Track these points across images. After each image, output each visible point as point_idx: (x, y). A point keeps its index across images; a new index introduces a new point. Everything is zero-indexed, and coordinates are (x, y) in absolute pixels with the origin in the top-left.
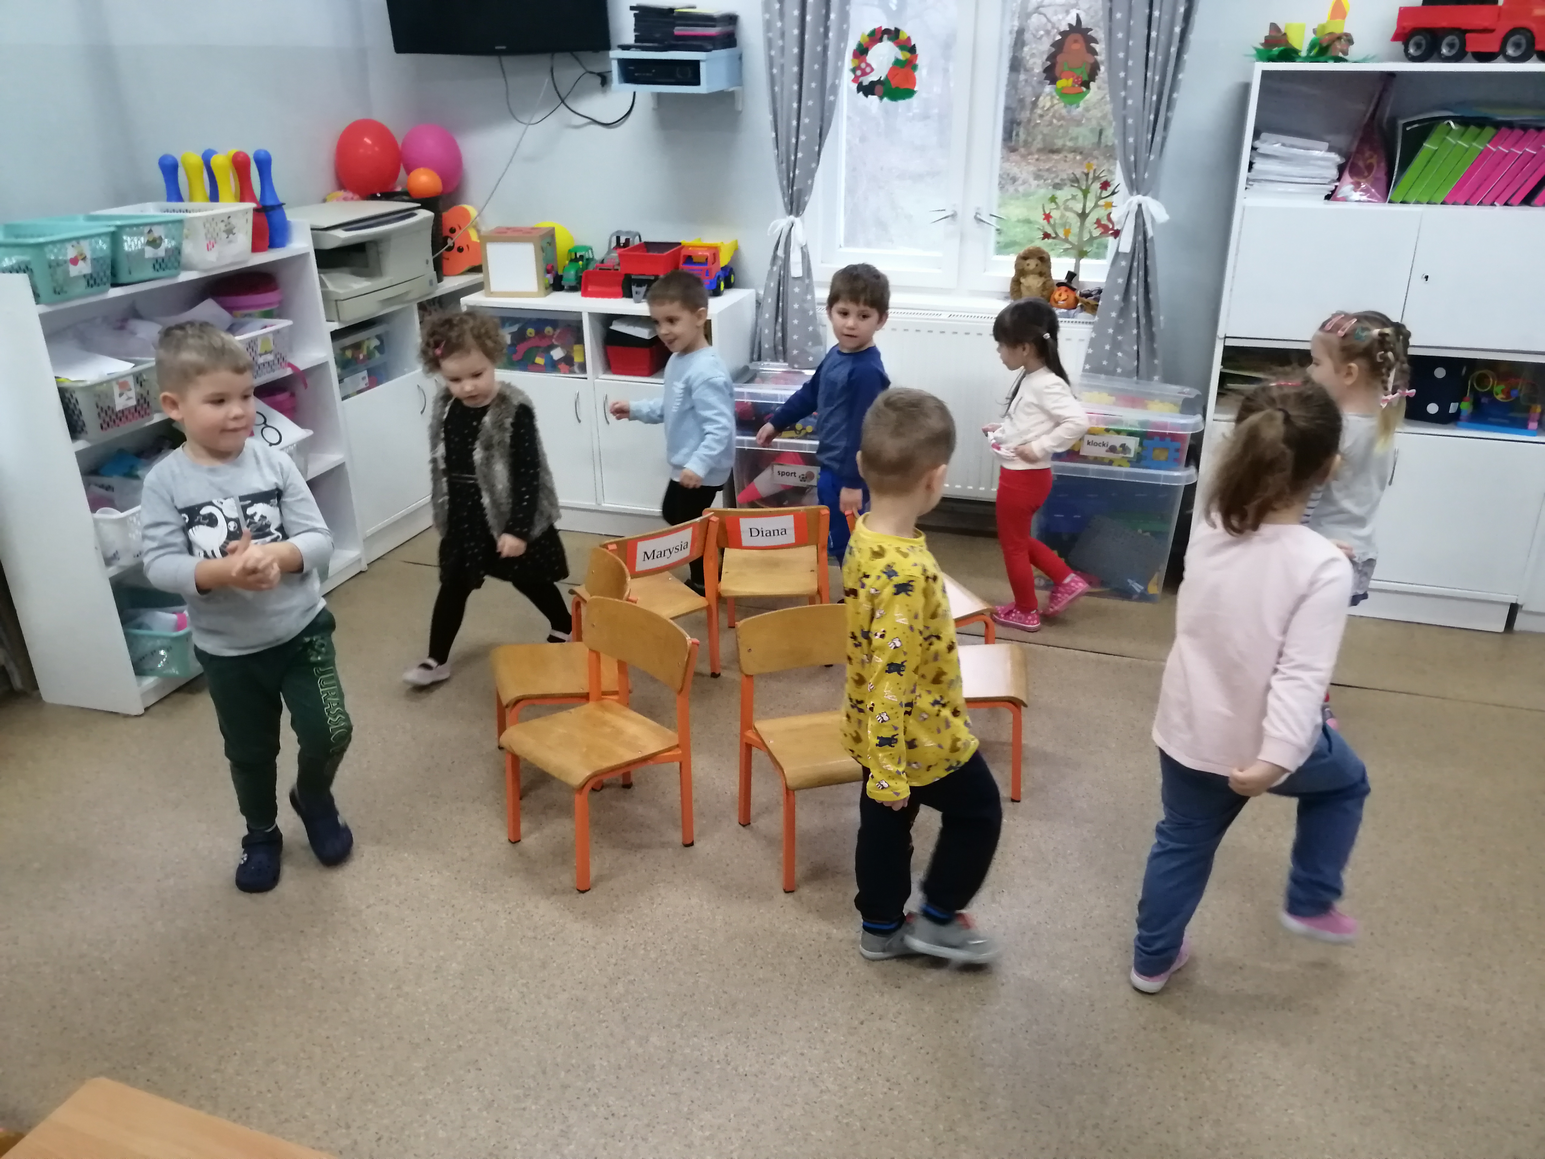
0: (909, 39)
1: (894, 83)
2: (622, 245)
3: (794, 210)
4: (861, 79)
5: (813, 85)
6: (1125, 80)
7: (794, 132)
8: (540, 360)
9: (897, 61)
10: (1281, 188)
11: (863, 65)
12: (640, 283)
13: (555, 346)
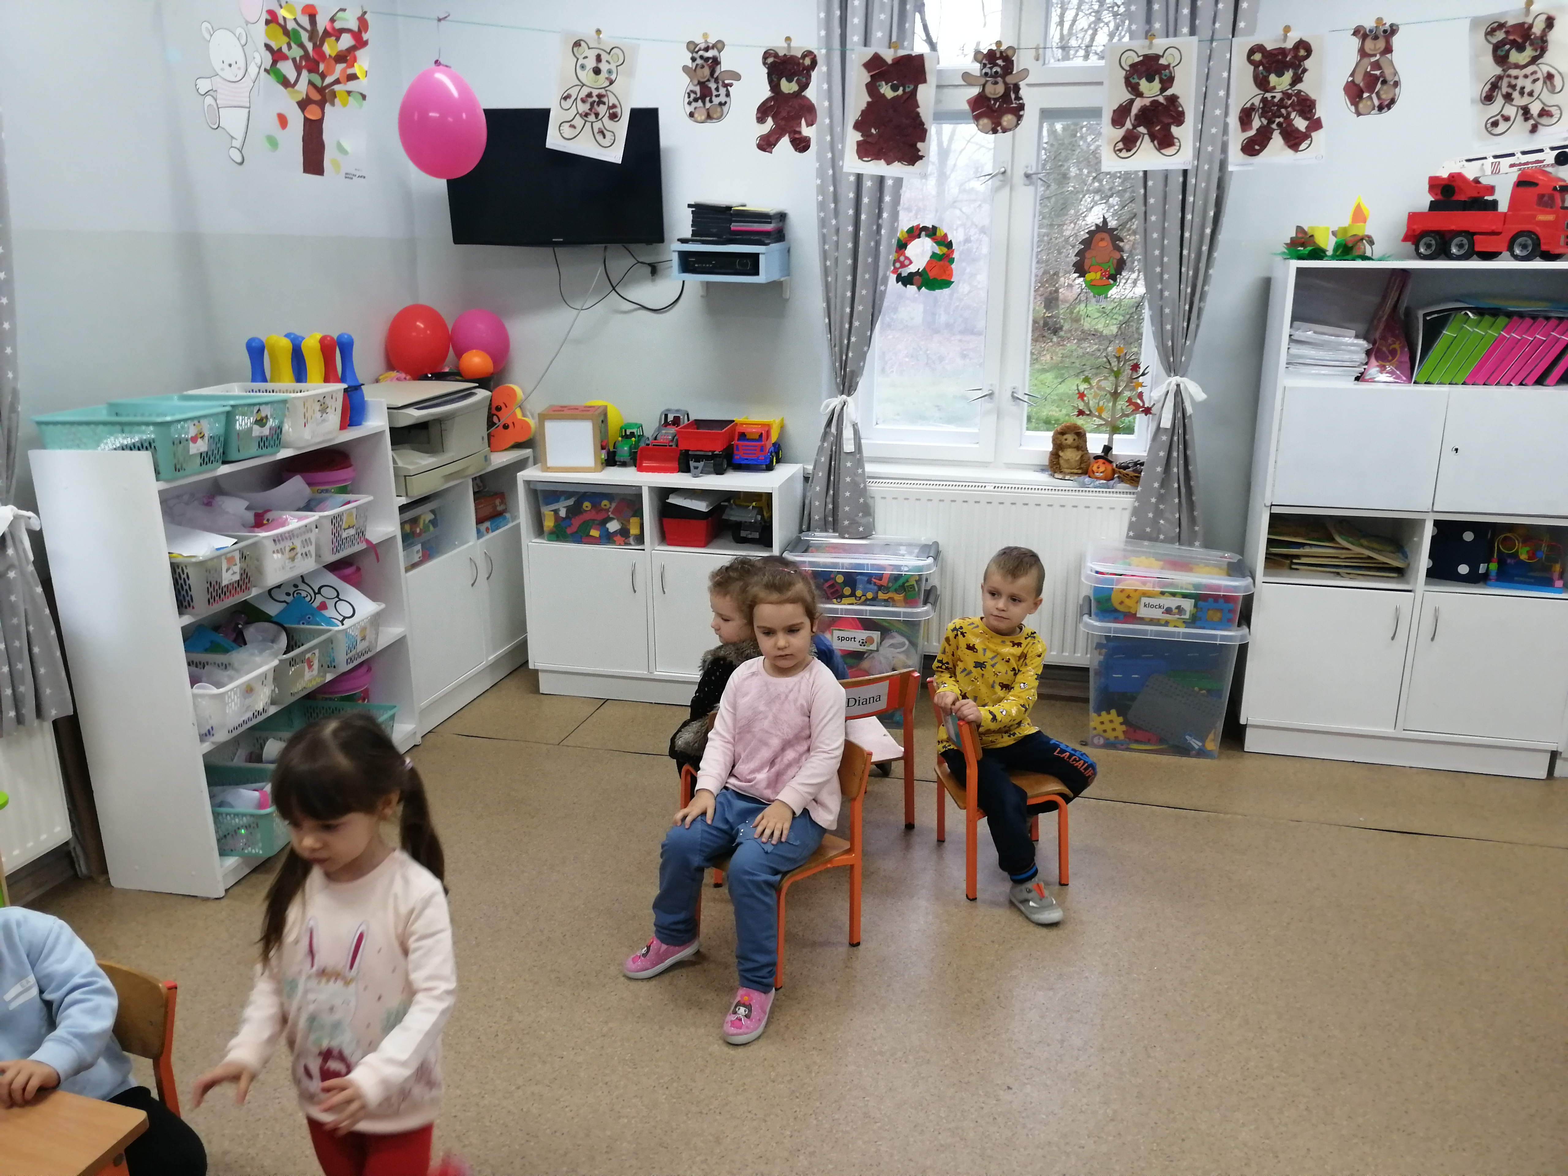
0: (946, 235)
1: (932, 275)
2: (671, 421)
3: (846, 390)
4: (900, 271)
5: (867, 276)
6: (1162, 274)
7: (847, 319)
8: (595, 533)
9: (934, 255)
10: (1315, 370)
11: (902, 258)
12: (698, 459)
13: (611, 519)
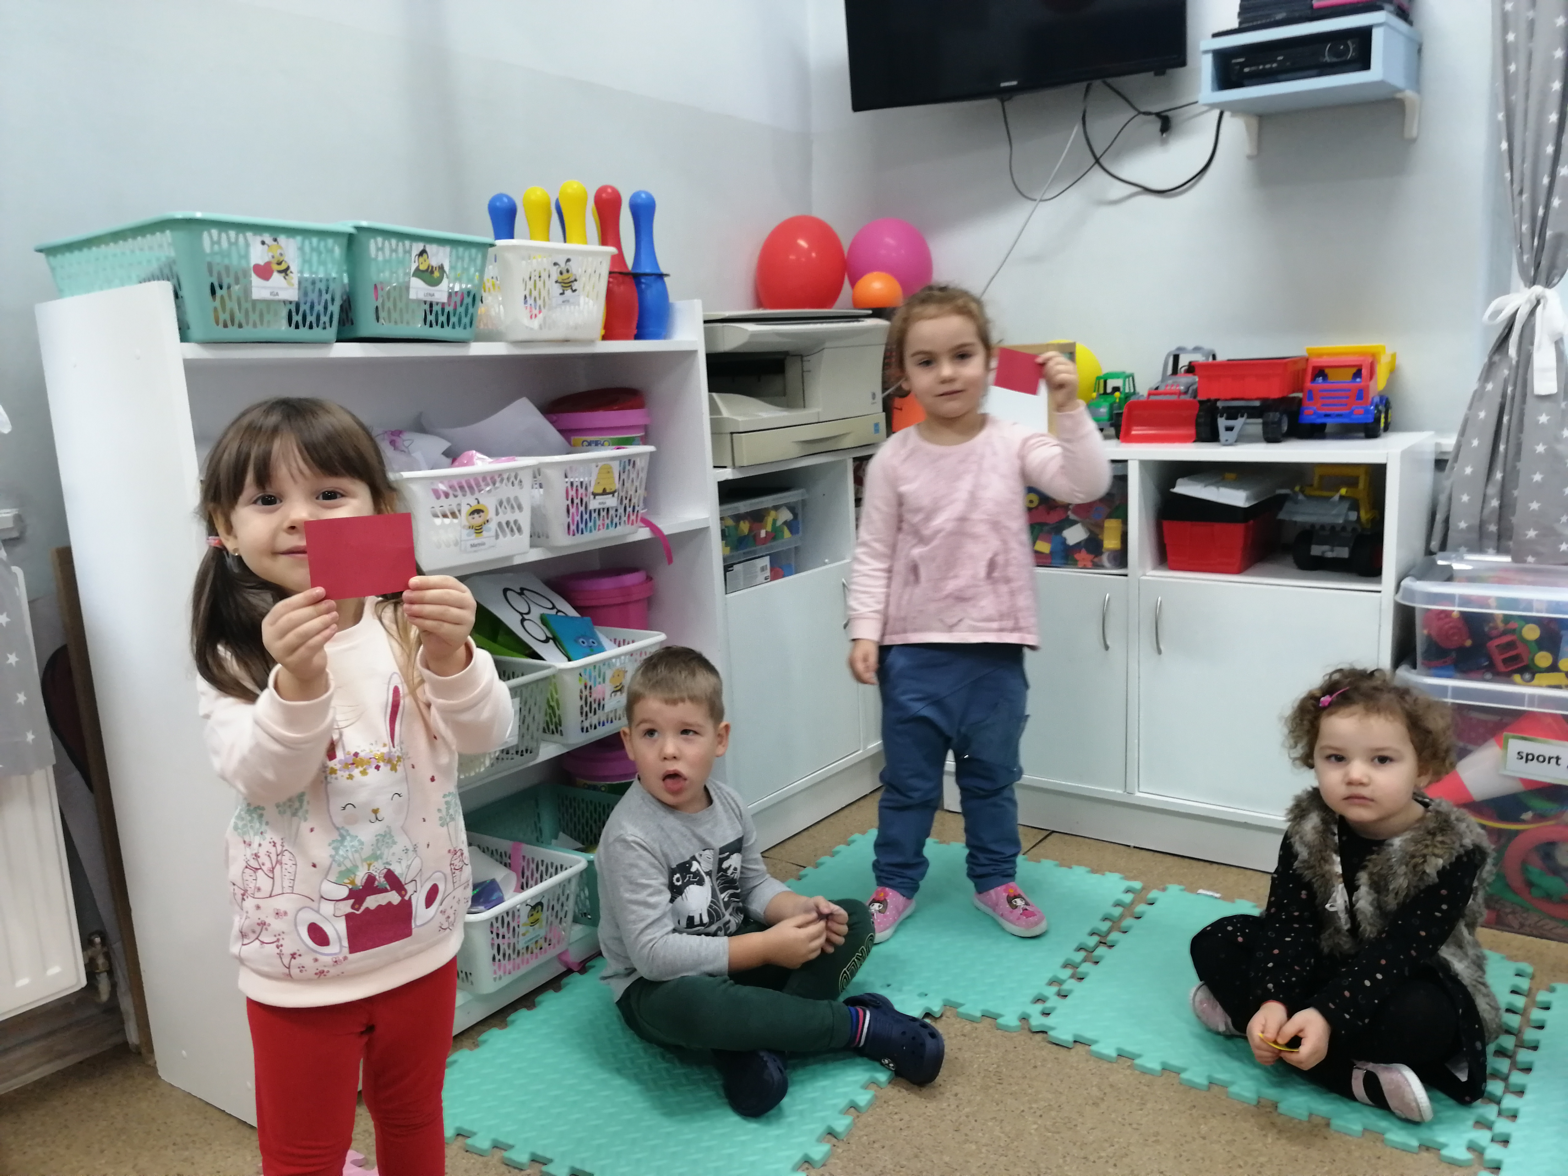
2: (1184, 367)
3: (1543, 276)
8: (1043, 546)
12: (1233, 413)
13: (1073, 523)
